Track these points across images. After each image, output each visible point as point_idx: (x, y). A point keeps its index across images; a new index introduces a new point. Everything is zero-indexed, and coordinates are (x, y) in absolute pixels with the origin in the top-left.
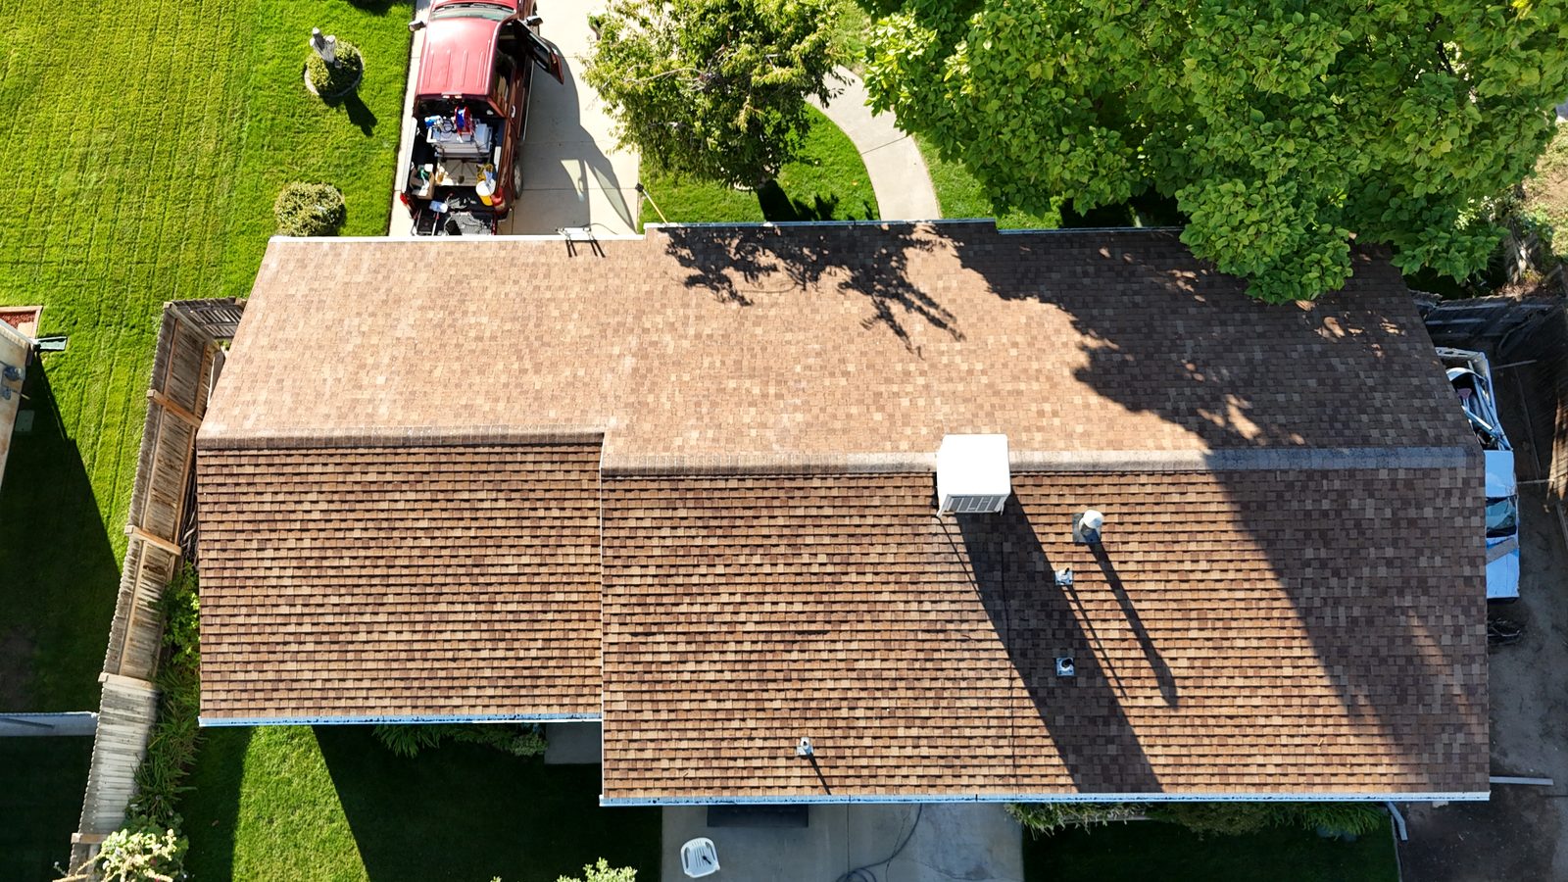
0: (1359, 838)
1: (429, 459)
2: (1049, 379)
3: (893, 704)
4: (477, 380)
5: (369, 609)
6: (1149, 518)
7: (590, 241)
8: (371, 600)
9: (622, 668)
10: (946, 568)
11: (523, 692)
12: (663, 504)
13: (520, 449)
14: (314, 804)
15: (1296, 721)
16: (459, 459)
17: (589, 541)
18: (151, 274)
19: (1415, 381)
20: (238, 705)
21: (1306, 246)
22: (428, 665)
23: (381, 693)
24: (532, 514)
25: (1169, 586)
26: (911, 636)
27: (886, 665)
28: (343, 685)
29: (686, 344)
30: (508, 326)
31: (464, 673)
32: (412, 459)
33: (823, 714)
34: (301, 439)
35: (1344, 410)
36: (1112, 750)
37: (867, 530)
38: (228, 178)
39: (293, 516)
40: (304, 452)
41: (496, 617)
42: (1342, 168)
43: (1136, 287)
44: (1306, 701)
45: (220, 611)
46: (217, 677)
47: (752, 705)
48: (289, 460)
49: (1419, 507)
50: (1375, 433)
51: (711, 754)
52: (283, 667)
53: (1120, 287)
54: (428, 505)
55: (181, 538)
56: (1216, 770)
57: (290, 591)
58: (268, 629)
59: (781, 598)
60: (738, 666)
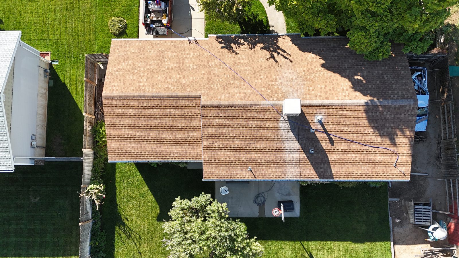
0: (379, 187)
1: (159, 101)
2: (312, 80)
3: (270, 159)
4: (169, 80)
5: (147, 136)
6: (334, 117)
7: (195, 40)
8: (147, 134)
9: (207, 151)
10: (284, 129)
11: (184, 155)
12: (216, 113)
13: (181, 99)
14: (133, 177)
15: (365, 164)
16: (166, 101)
17: (198, 121)
18: (78, 43)
19: (404, 81)
20: (117, 158)
21: (380, 47)
22: (161, 149)
23: (150, 155)
24: (184, 114)
25: (338, 133)
26: (275, 144)
27: (269, 151)
28: (141, 153)
29: (220, 70)
30: (175, 65)
31: (170, 151)
32: (155, 101)
33: (254, 161)
34: (127, 96)
35: (385, 89)
36: (322, 170)
37: (265, 120)
38: (94, 15)
39: (127, 114)
40: (128, 99)
41: (177, 138)
42: (391, 27)
43: (336, 54)
44: (368, 159)
45: (111, 136)
46: (112, 151)
47: (237, 159)
48: (125, 101)
49: (401, 114)
50: (392, 96)
51: (228, 170)
52: (127, 149)
53: (332, 54)
54: (159, 112)
55: (95, 114)
56: (346, 174)
57: (127, 132)
58: (123, 141)
59: (244, 135)
60: (234, 151)
